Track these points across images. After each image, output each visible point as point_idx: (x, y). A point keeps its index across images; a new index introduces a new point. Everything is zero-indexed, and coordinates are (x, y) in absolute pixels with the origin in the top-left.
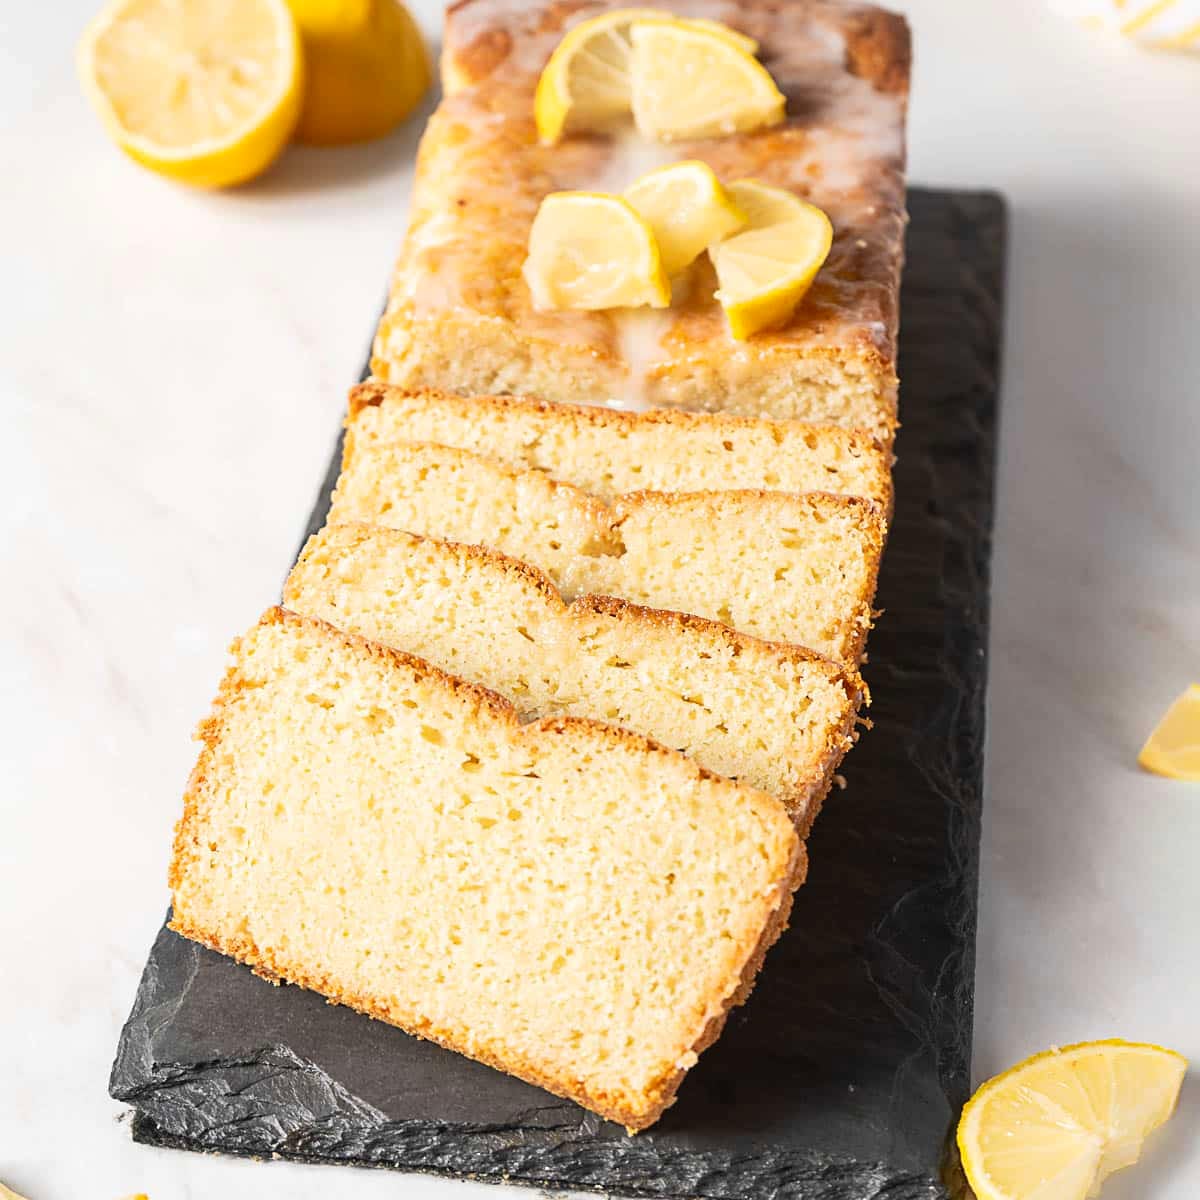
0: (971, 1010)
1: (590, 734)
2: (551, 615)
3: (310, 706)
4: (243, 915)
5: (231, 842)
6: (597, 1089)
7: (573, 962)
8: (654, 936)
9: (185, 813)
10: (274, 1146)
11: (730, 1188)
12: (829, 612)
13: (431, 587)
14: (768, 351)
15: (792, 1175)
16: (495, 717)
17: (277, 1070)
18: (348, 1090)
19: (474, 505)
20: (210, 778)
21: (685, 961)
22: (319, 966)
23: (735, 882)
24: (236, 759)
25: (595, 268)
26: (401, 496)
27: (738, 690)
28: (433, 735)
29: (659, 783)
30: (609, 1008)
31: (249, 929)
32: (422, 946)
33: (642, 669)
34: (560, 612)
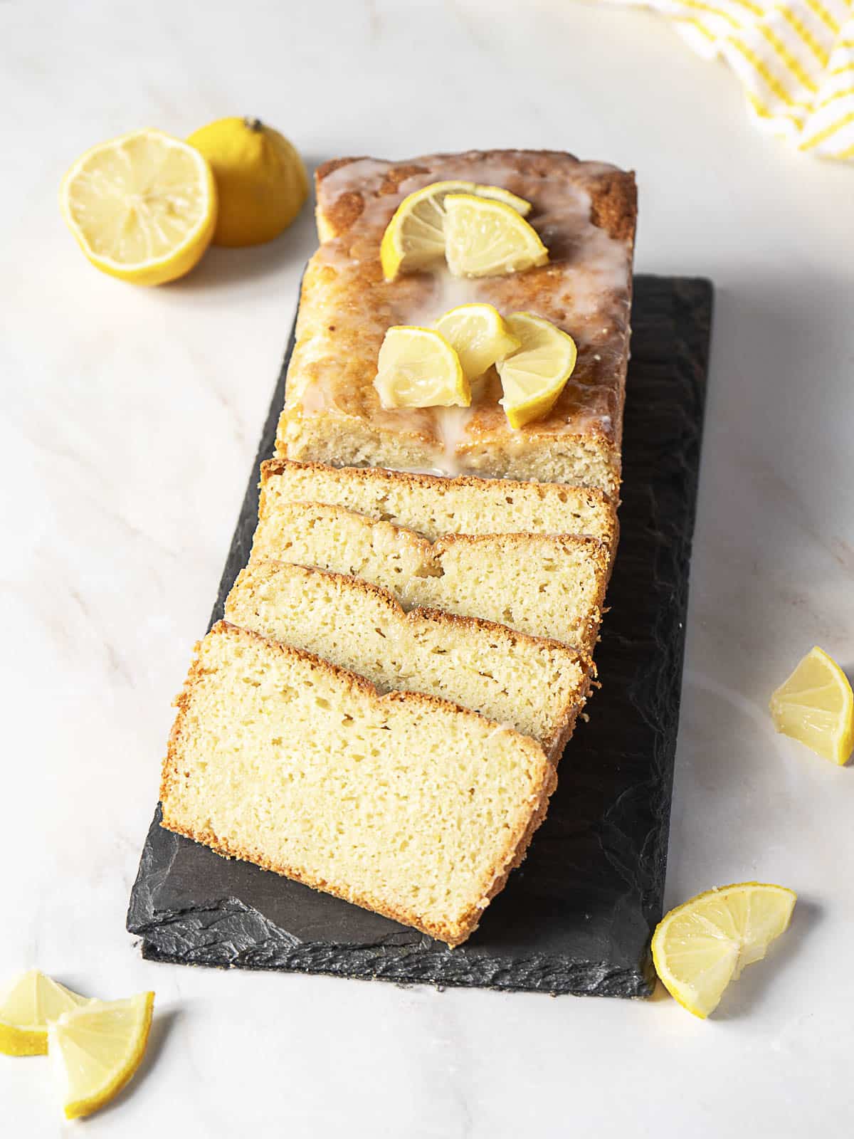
0: (665, 865)
1: (421, 701)
2: (396, 620)
3: (246, 685)
4: (208, 817)
5: (199, 772)
6: (429, 921)
7: (413, 844)
8: (463, 827)
9: (169, 754)
10: (231, 960)
11: (512, 979)
12: (574, 613)
13: (319, 603)
14: (535, 437)
15: (550, 971)
16: (362, 691)
17: (231, 913)
18: (276, 925)
19: (345, 544)
20: (184, 731)
21: (482, 842)
22: (256, 849)
23: (511, 794)
24: (200, 718)
25: (422, 383)
26: (298, 538)
27: (514, 668)
28: (323, 703)
29: (464, 732)
30: (435, 872)
31: (211, 826)
32: (320, 835)
33: (455, 654)
34: (401, 619)
